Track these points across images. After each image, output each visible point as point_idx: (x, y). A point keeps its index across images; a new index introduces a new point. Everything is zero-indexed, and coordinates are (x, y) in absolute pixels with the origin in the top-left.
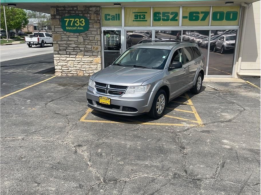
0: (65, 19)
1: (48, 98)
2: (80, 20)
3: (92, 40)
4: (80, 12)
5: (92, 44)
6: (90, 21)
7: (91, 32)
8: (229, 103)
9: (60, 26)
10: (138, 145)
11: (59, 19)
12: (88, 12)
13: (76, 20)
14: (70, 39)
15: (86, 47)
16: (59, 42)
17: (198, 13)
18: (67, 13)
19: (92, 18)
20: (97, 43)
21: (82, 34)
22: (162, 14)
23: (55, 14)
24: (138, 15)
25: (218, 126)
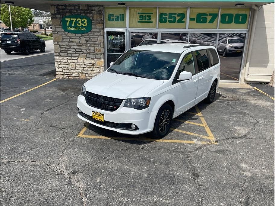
0: (66, 19)
1: (45, 105)
2: (82, 20)
3: (95, 42)
4: (82, 12)
5: (95, 46)
6: (92, 21)
7: (94, 33)
8: (240, 114)
9: (61, 26)
10: (144, 171)
11: (60, 18)
12: (90, 12)
13: (77, 20)
14: (71, 40)
15: (88, 49)
16: (60, 43)
17: (206, 15)
18: (68, 12)
19: (95, 18)
20: (100, 45)
21: (84, 35)
22: (168, 15)
23: (56, 13)
24: (143, 16)
25: (233, 144)
